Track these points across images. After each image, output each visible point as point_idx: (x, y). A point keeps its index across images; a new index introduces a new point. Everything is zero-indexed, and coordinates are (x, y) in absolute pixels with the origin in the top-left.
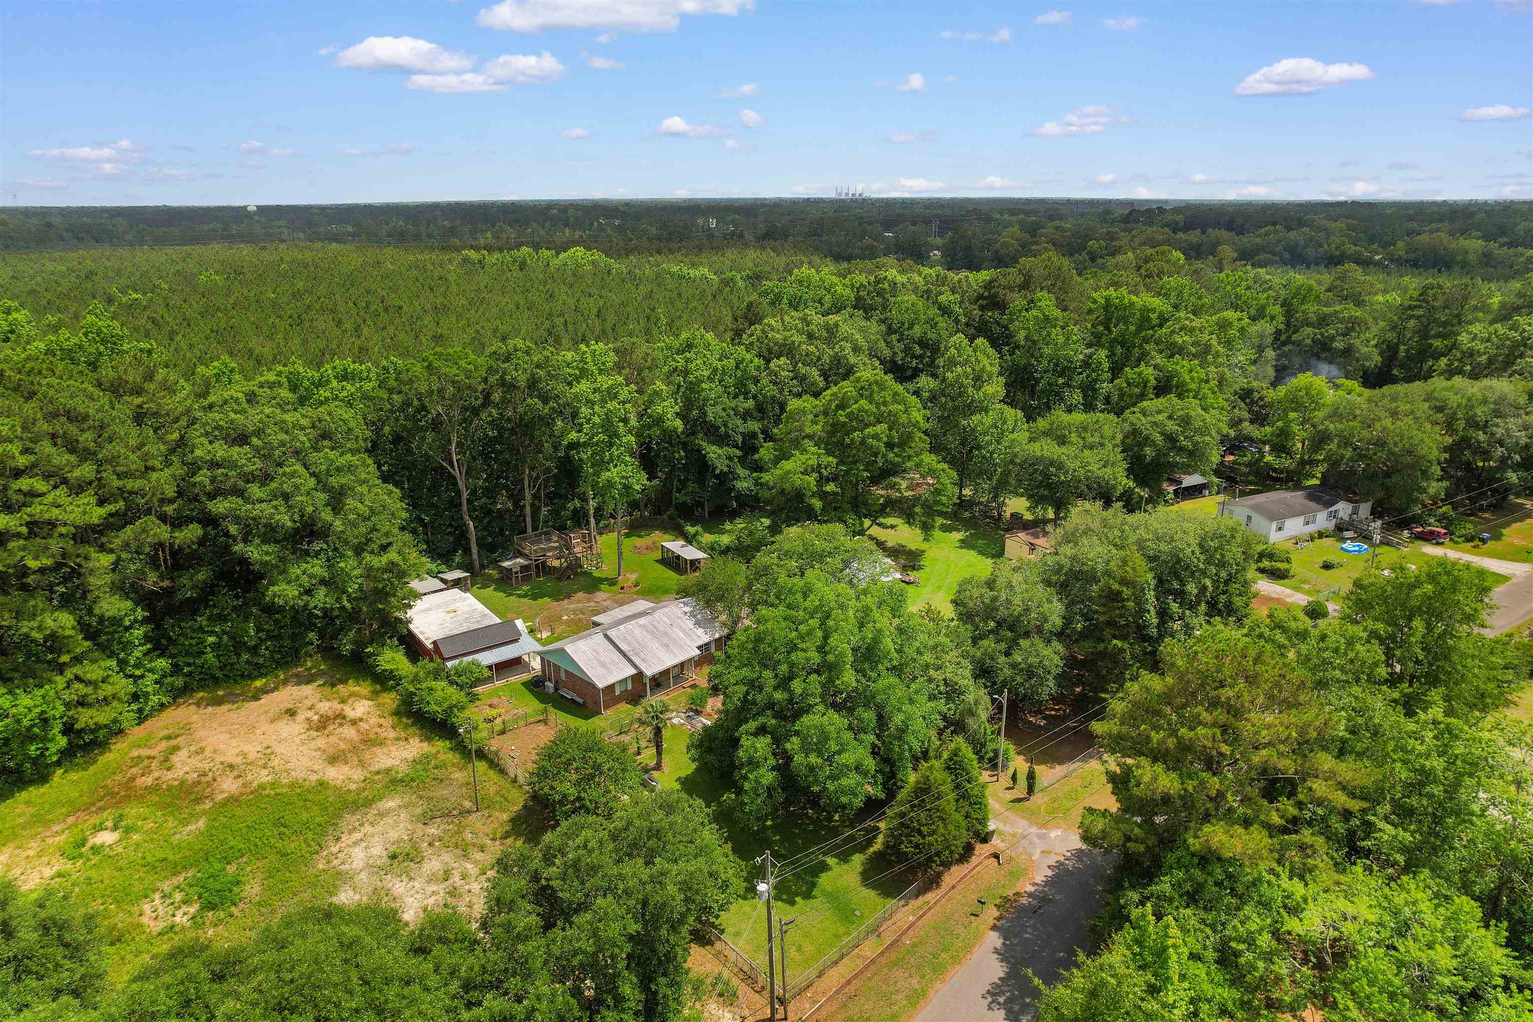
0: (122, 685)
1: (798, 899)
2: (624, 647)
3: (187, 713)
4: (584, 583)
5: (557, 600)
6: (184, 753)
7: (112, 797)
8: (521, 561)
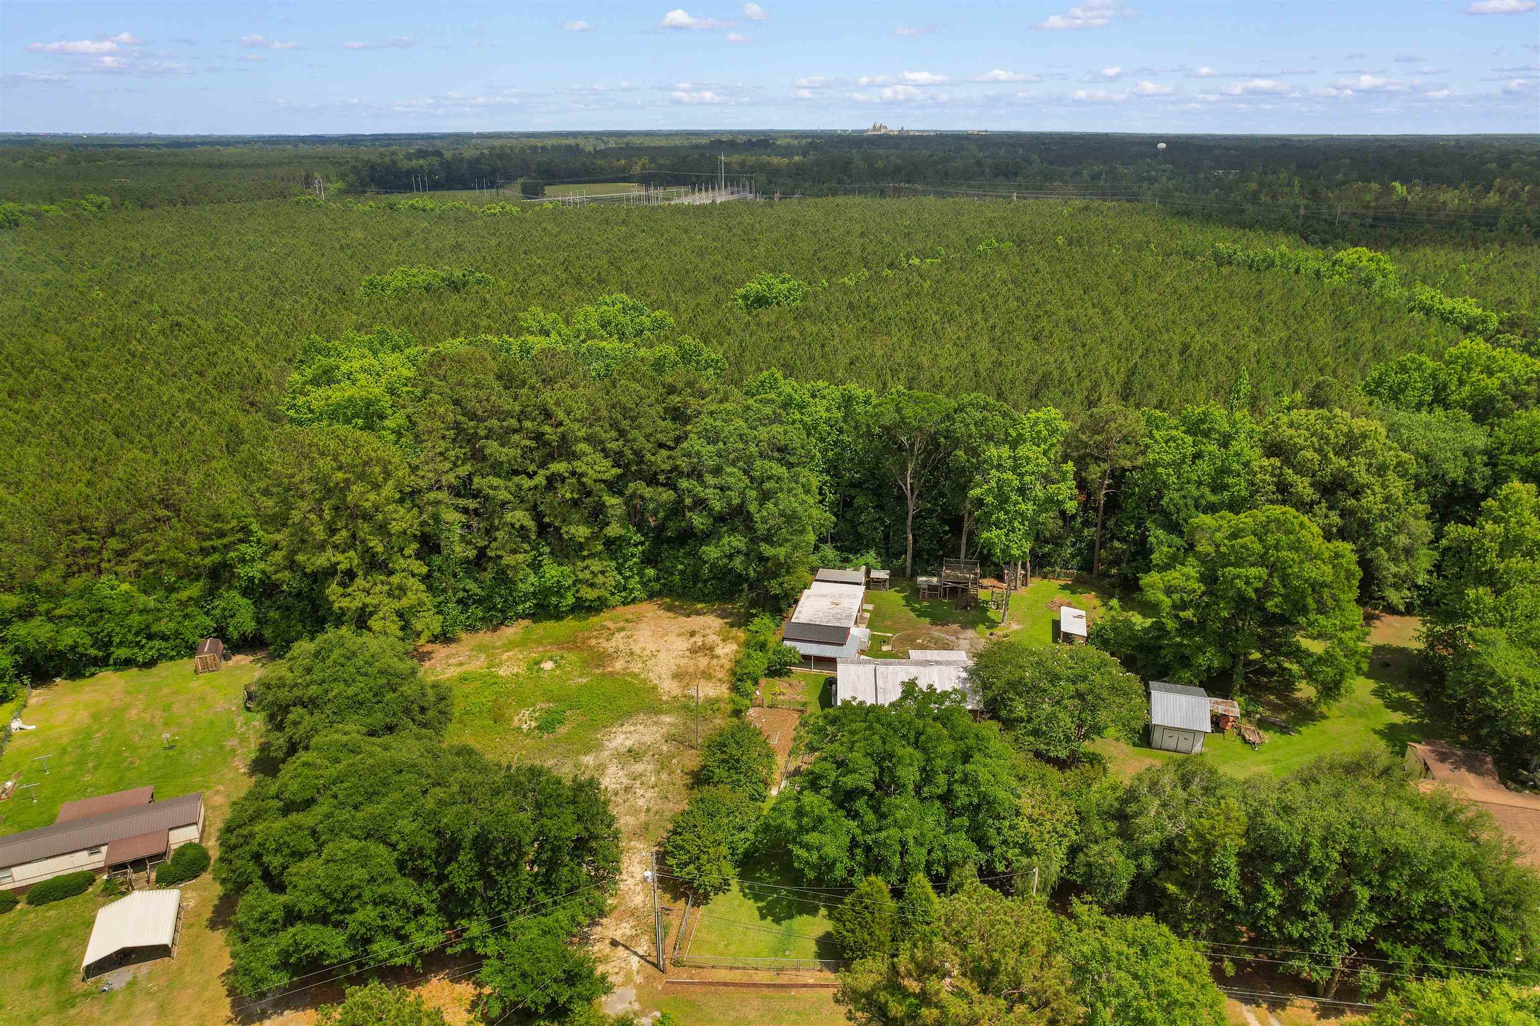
0: (613, 578)
1: (770, 918)
2: (880, 683)
3: (650, 609)
4: (970, 618)
5: (934, 623)
6: (623, 634)
7: (573, 644)
8: (935, 580)
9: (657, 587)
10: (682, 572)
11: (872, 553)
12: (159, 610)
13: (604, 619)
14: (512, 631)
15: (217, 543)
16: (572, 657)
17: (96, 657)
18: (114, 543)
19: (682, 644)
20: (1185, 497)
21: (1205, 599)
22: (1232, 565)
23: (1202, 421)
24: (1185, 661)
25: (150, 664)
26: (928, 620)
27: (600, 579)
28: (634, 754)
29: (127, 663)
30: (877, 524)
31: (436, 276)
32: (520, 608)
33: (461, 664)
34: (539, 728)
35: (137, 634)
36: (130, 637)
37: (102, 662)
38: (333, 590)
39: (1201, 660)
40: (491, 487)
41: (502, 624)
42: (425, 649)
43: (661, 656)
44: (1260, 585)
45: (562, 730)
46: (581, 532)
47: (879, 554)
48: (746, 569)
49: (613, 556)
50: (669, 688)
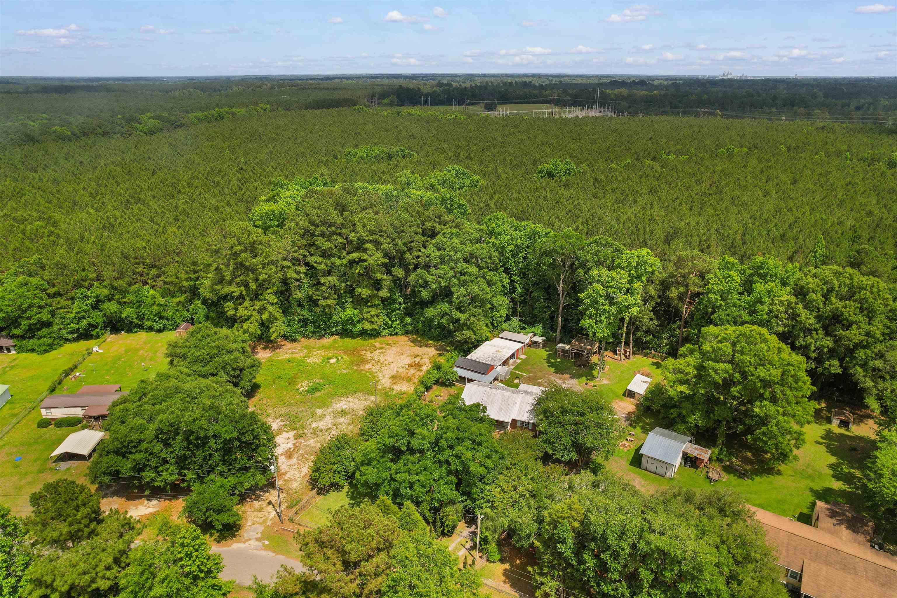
0: (384, 320)
2: (484, 398)
3: (403, 340)
4: (581, 372)
5: (556, 372)
6: (381, 351)
7: (353, 352)
8: (567, 347)
9: (411, 328)
10: (423, 322)
11: (540, 326)
12: (166, 306)
13: (376, 342)
14: (326, 341)
15: (193, 276)
16: (347, 358)
17: (138, 324)
18: (154, 271)
19: (406, 360)
20: (728, 315)
21: (694, 380)
22: (712, 360)
23: (760, 268)
24: (683, 419)
25: (160, 331)
26: (554, 369)
27: (375, 319)
28: (343, 413)
29: (151, 329)
30: (545, 309)
31: (382, 151)
32: (334, 329)
33: (293, 353)
34: (307, 391)
35: (155, 316)
36: (152, 316)
37: (140, 327)
38: (229, 305)
39: (692, 419)
40: (316, 262)
41: (324, 336)
42: (281, 343)
43: (392, 365)
44: (726, 375)
45: (318, 394)
46: (365, 292)
47: (544, 327)
48: (448, 324)
49: (385, 308)
50: (385, 382)
